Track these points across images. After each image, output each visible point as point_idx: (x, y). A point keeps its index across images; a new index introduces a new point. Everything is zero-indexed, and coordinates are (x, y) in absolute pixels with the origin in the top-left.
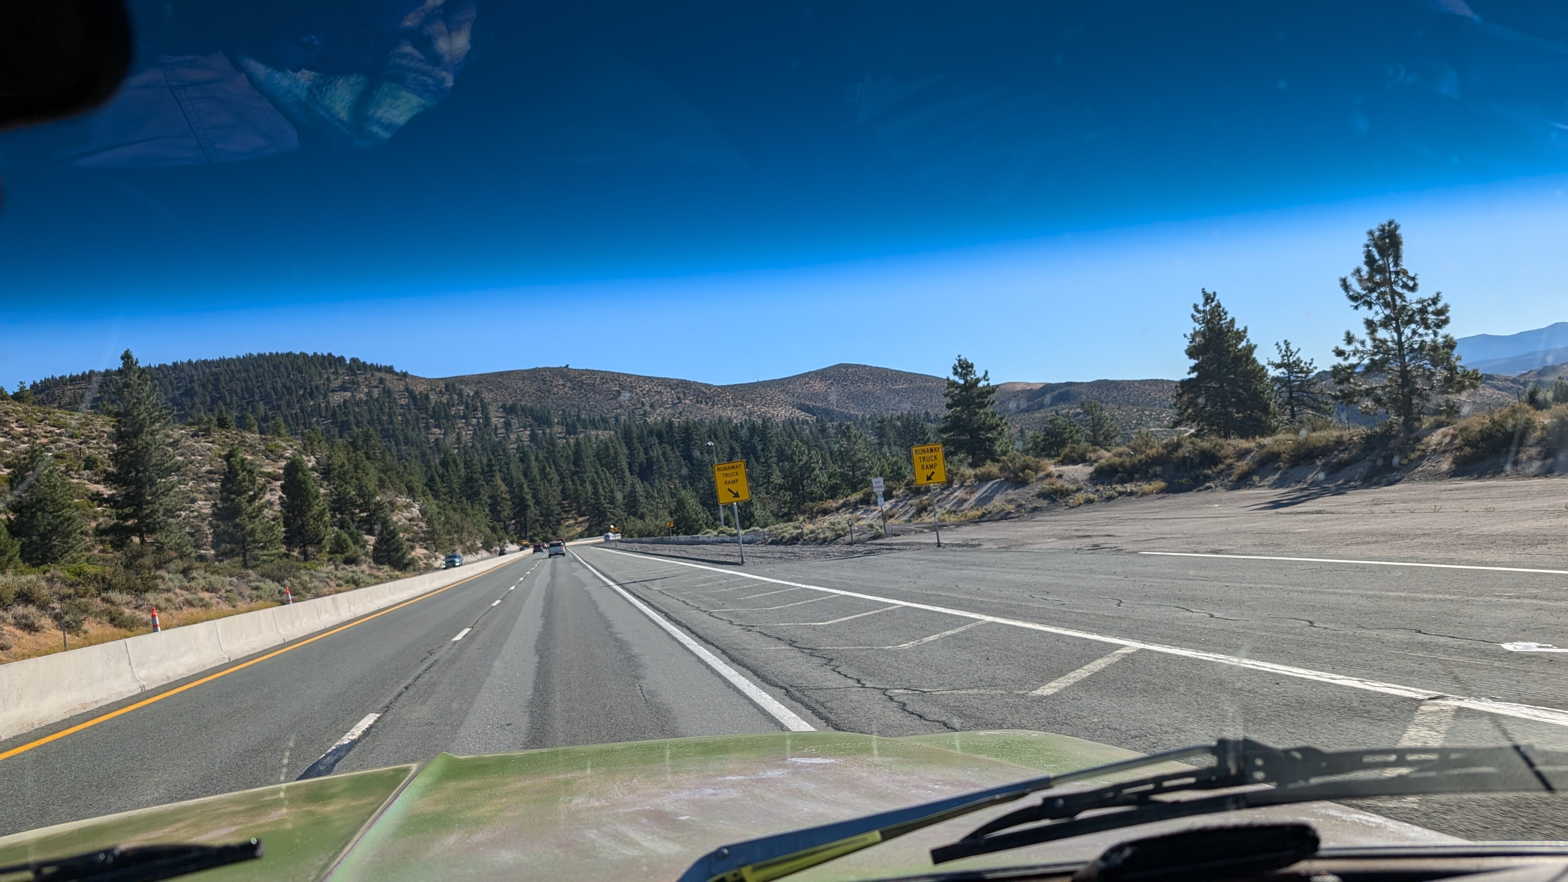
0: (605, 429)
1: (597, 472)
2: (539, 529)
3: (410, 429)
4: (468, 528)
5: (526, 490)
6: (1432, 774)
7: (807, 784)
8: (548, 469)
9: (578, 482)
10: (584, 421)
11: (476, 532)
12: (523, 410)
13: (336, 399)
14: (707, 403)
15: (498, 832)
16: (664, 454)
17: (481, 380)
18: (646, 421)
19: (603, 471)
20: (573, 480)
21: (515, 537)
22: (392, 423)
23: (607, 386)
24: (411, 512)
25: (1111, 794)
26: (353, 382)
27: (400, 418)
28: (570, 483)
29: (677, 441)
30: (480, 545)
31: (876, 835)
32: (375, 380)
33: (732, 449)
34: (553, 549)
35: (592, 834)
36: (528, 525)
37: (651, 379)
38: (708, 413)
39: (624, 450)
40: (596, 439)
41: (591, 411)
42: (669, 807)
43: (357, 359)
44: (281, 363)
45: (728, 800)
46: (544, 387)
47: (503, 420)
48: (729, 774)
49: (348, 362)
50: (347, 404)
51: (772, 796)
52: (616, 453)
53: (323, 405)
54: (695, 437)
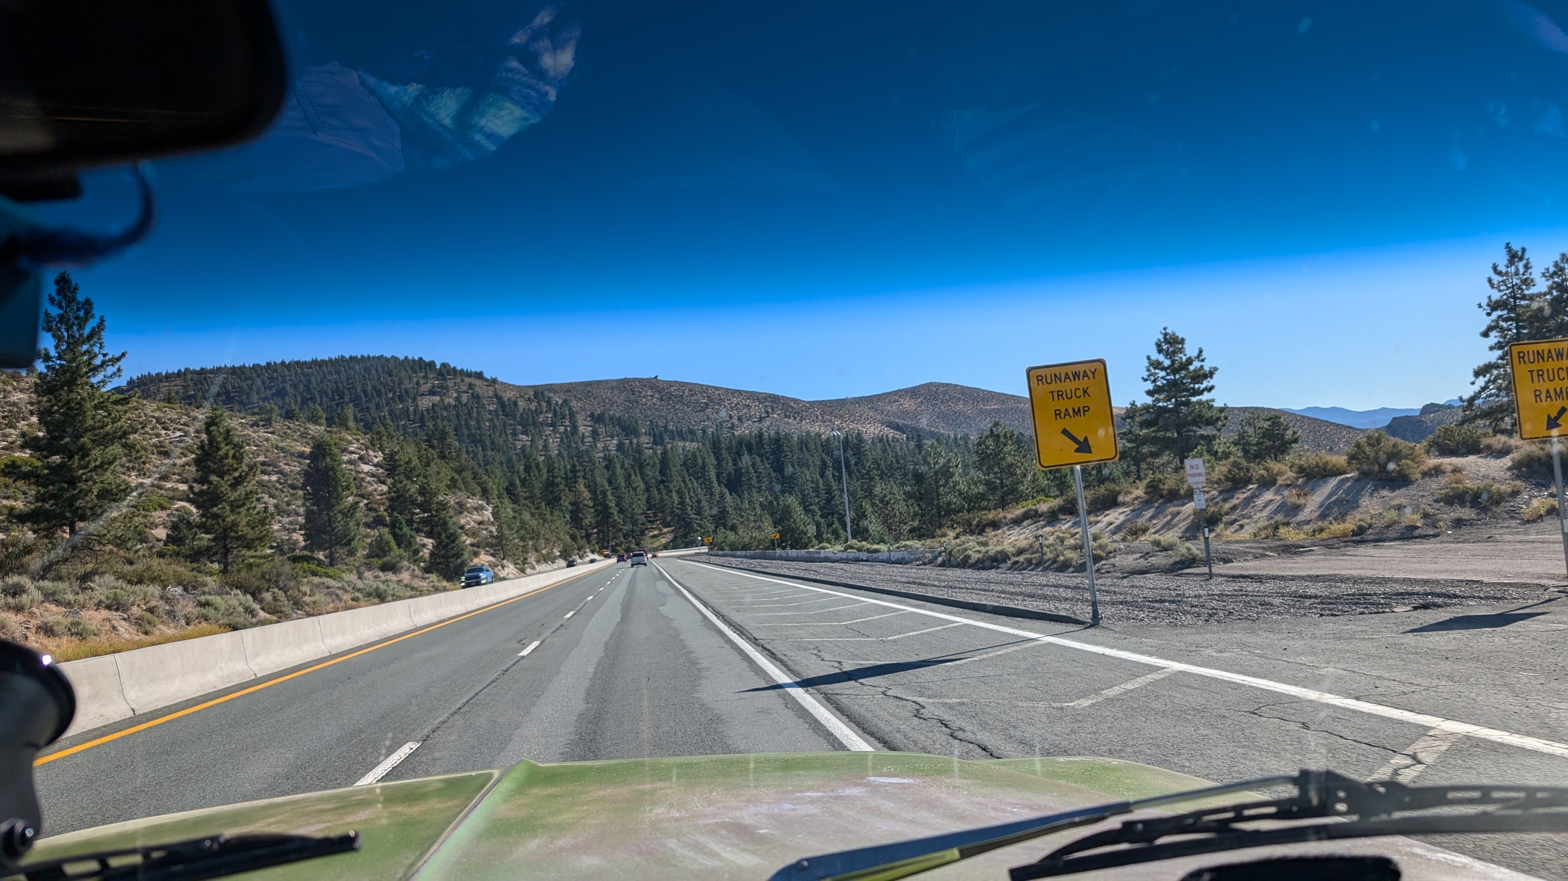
0: (692, 441)
1: (684, 481)
2: (622, 539)
3: (497, 434)
4: (544, 535)
5: (610, 497)
6: (1518, 812)
7: (886, 803)
8: (633, 477)
9: (664, 492)
10: (672, 432)
11: (554, 539)
12: (611, 419)
13: (425, 403)
14: (795, 418)
15: (580, 839)
16: (754, 465)
17: (569, 389)
18: (733, 434)
19: (690, 480)
20: (658, 490)
21: (597, 547)
22: (479, 428)
23: (695, 398)
24: (483, 515)
25: (1190, 821)
26: (442, 387)
27: (487, 424)
28: (656, 492)
29: (767, 452)
30: (558, 554)
31: (955, 853)
32: (465, 385)
33: (824, 462)
34: (635, 559)
35: (672, 843)
36: (611, 535)
37: (740, 392)
38: (795, 428)
39: (712, 461)
40: (683, 450)
41: (679, 422)
42: (748, 821)
43: (448, 364)
44: (372, 365)
45: (806, 816)
46: (632, 398)
47: (590, 429)
48: (808, 790)
49: (438, 367)
50: (436, 408)
51: (851, 813)
52: (704, 463)
53: (411, 409)
54: (786, 449)
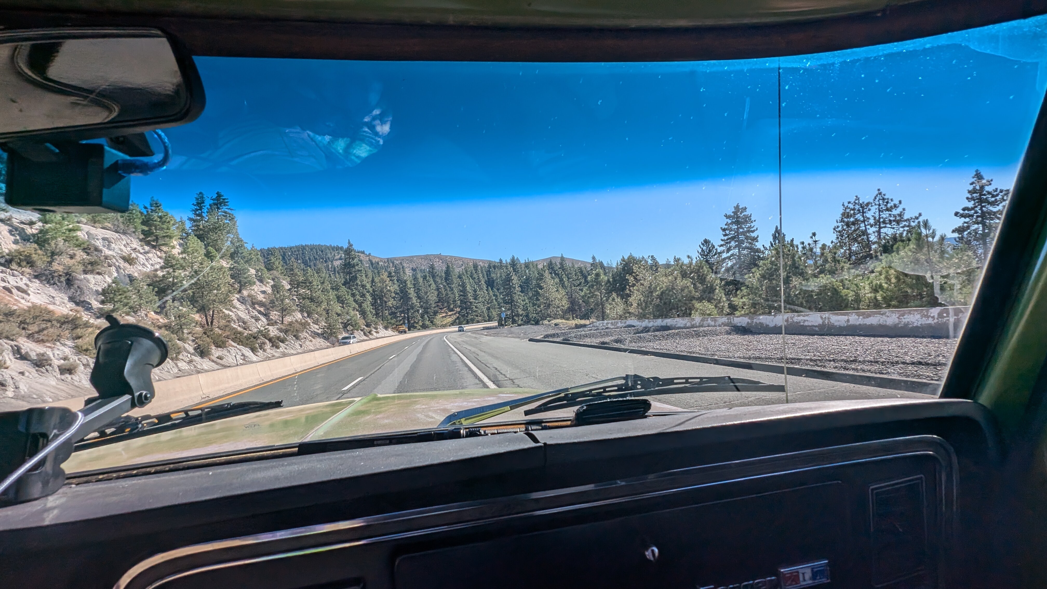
17: (403, 259)
23: (457, 262)
43: (349, 247)
46: (430, 262)
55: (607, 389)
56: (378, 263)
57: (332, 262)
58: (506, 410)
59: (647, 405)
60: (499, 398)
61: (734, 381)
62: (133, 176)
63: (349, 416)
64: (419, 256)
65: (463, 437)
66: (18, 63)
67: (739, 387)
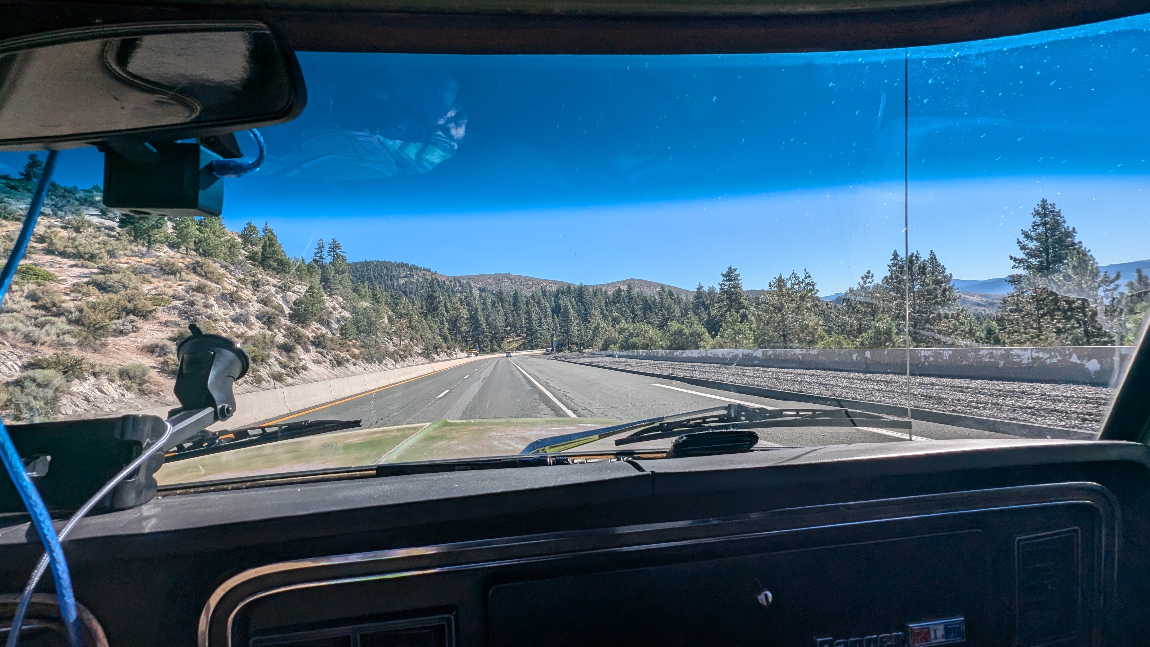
12: (489, 290)
17: (469, 278)
26: (411, 274)
31: (597, 437)
32: (421, 274)
43: (414, 265)
46: (499, 281)
47: (479, 294)
49: (410, 266)
50: (407, 284)
53: (395, 284)
55: (707, 420)
56: (444, 282)
57: (397, 279)
58: (594, 439)
59: (753, 438)
60: (580, 427)
61: (851, 415)
62: (226, 177)
63: (421, 441)
64: (487, 275)
65: (550, 465)
66: (107, 58)
67: (855, 422)
